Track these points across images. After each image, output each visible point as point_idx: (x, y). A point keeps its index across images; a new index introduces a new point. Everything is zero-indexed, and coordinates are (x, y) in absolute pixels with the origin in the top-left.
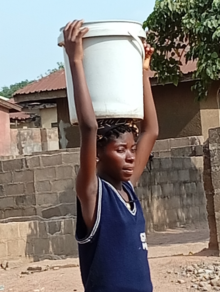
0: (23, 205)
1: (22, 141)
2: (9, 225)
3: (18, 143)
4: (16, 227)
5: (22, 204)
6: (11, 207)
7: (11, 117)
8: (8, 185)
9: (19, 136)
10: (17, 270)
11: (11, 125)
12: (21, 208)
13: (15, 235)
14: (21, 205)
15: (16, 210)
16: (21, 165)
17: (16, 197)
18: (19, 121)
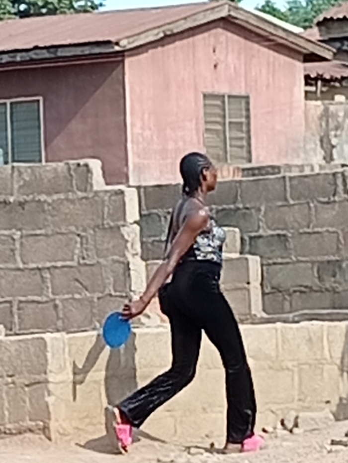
0: (335, 282)
1: (332, 130)
2: (302, 327)
3: (322, 134)
4: (319, 334)
5: (333, 279)
6: (306, 287)
7: (307, 73)
8: (301, 234)
9: (324, 118)
10: (319, 434)
11: (306, 92)
12: (330, 289)
13: (315, 353)
14: (330, 281)
15: (318, 294)
16: (333, 187)
17: (318, 262)
18: (326, 82)
